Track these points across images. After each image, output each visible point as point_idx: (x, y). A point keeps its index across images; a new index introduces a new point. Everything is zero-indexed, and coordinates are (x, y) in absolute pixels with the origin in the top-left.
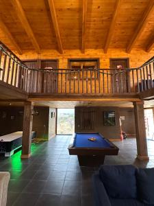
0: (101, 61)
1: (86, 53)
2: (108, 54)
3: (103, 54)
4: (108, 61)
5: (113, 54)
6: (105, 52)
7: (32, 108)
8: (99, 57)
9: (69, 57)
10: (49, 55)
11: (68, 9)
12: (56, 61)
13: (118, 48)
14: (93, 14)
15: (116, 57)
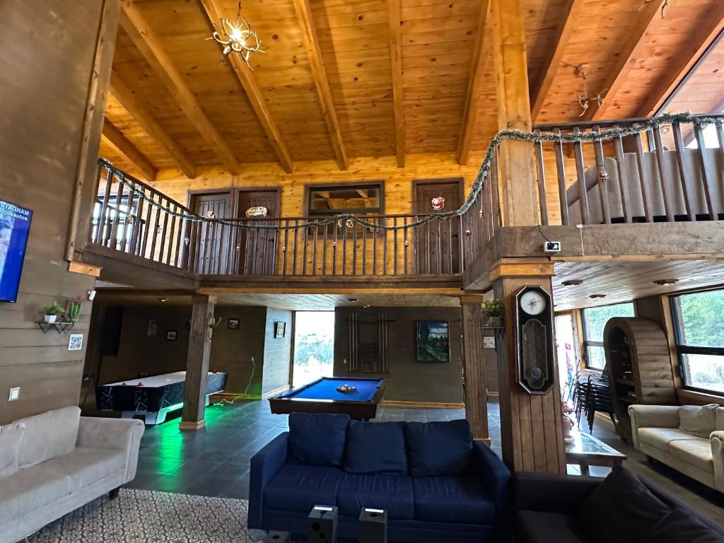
0: (390, 187)
1: (351, 169)
2: (407, 168)
3: (395, 169)
4: (407, 187)
5: (421, 169)
6: (401, 164)
7: (211, 310)
8: (386, 177)
9: (308, 180)
10: (260, 176)
11: (288, 87)
12: (276, 192)
13: (435, 152)
14: (346, 92)
15: (430, 177)
